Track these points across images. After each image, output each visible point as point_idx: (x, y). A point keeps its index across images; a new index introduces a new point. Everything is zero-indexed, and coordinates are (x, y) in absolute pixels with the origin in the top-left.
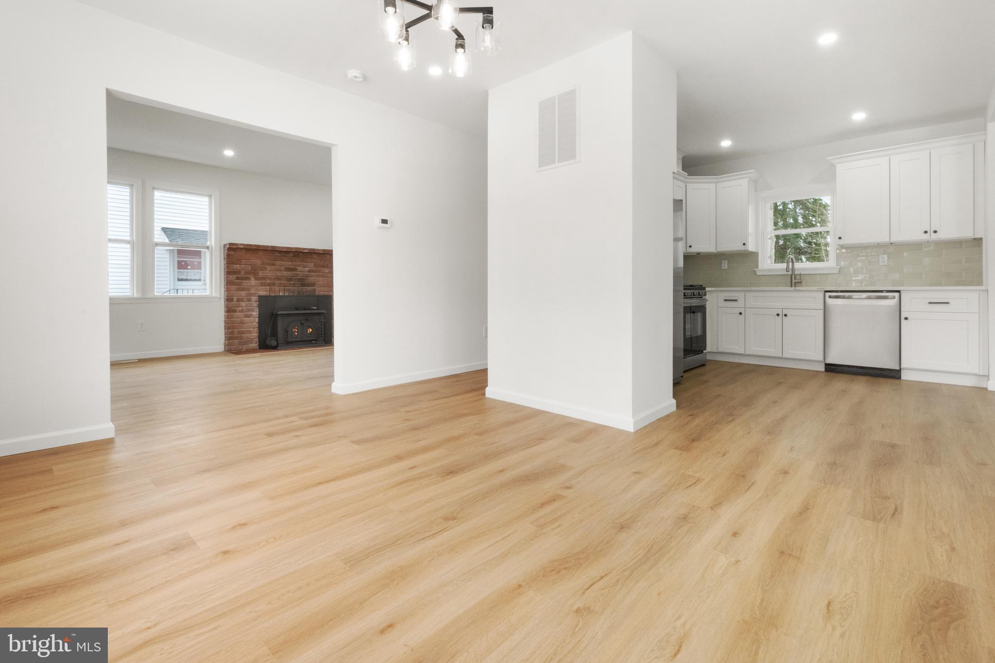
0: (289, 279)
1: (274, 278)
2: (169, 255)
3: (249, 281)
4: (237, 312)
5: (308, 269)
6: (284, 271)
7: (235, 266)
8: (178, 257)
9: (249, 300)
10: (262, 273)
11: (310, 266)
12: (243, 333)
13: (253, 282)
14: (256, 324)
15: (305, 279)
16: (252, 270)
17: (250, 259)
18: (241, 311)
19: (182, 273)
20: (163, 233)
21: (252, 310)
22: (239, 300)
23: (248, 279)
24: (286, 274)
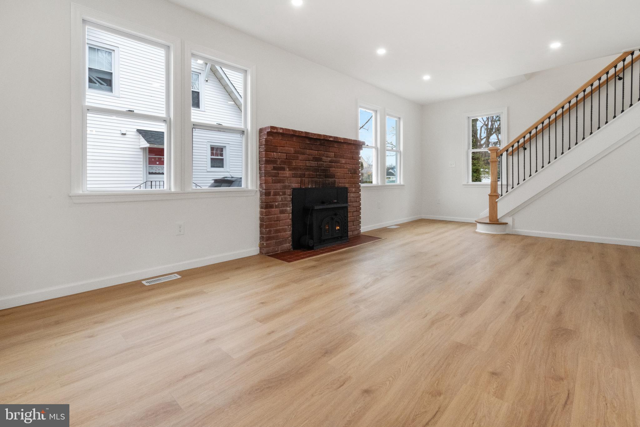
0: (316, 170)
1: (305, 169)
2: (142, 153)
3: (285, 172)
4: (273, 208)
5: (329, 159)
6: (312, 161)
7: (272, 153)
8: (149, 155)
9: (284, 194)
10: (295, 163)
11: (332, 156)
12: (278, 231)
13: (287, 173)
14: (290, 221)
15: (327, 170)
16: (286, 159)
17: (284, 147)
18: (277, 207)
19: (152, 168)
20: (138, 134)
21: (286, 205)
22: (276, 194)
23: (283, 169)
24: (314, 164)
